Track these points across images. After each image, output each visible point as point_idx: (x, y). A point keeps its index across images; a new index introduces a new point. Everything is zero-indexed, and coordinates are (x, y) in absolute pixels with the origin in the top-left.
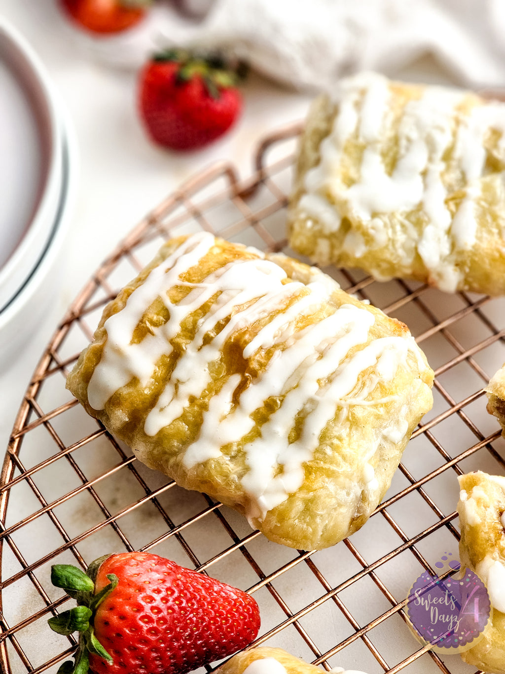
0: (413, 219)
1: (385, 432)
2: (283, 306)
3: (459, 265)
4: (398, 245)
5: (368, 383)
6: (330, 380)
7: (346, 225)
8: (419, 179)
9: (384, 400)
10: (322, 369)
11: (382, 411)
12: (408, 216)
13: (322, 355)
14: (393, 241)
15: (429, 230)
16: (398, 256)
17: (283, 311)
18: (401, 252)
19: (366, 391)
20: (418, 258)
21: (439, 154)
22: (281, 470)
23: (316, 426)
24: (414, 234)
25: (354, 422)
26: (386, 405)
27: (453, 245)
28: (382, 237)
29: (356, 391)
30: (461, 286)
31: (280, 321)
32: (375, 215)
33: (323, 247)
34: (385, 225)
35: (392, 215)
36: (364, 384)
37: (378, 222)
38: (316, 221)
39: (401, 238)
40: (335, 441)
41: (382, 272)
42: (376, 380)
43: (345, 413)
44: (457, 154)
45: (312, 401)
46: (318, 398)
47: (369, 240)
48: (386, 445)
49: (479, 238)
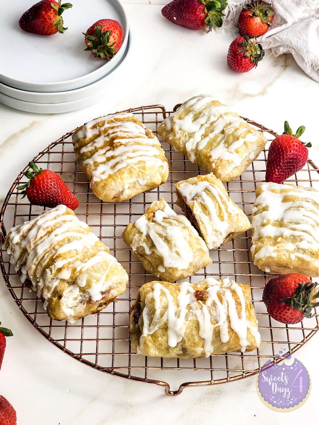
0: (190, 135)
1: (138, 179)
2: (134, 137)
3: (196, 154)
4: (181, 140)
5: (140, 164)
6: (131, 158)
7: (172, 130)
8: (200, 126)
9: (143, 171)
10: (131, 155)
11: (141, 174)
12: (189, 134)
13: (134, 152)
14: (180, 138)
15: (191, 139)
16: (180, 143)
17: (133, 138)
18: (181, 142)
19: (138, 166)
20: (185, 147)
21: (210, 122)
22: (103, 173)
23: (119, 167)
24: (187, 138)
25: (130, 172)
26: (142, 173)
27: (197, 147)
28: (178, 136)
29: (136, 164)
30: (195, 161)
31: (131, 140)
32: (180, 129)
33: (164, 134)
34: (181, 133)
35: (184, 131)
36: (139, 164)
37: (180, 132)
38: (165, 125)
39: (183, 138)
40: (121, 173)
41: (176, 148)
42: (144, 164)
43: (129, 167)
44: (214, 125)
45: (122, 161)
46: (124, 160)
47: (175, 135)
48: (137, 184)
49: (204, 148)
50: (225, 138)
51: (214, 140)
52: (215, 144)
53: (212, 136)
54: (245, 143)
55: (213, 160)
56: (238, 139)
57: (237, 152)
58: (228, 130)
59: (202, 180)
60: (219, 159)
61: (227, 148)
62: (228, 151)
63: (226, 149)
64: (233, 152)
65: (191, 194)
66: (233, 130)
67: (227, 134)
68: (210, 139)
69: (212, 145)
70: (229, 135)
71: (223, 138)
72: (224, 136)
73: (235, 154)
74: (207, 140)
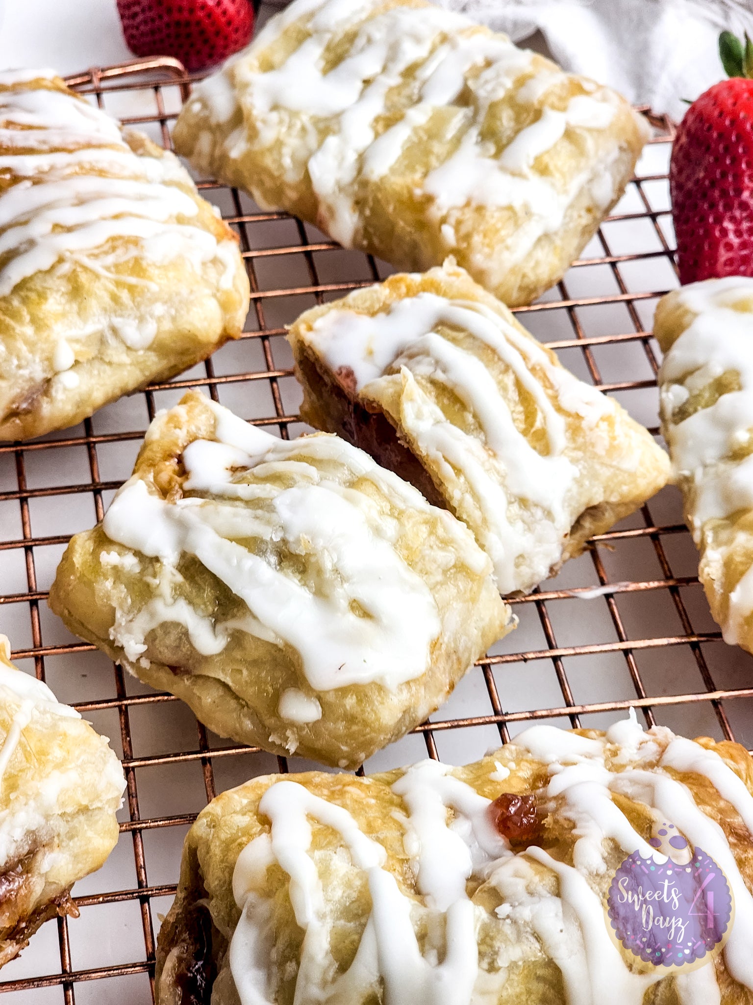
0: (321, 125)
1: (117, 321)
2: (71, 147)
3: (359, 204)
4: (286, 151)
5: (119, 251)
6: (69, 230)
7: (239, 118)
8: (359, 85)
9: (132, 280)
10: (69, 216)
11: (125, 295)
12: (316, 121)
14: (279, 144)
15: (332, 141)
16: (281, 166)
17: (70, 151)
18: (287, 162)
19: (110, 259)
20: (307, 179)
21: (401, 66)
23: (19, 270)
24: (312, 139)
25: (76, 291)
26: (131, 289)
27: (360, 171)
28: (268, 136)
29: (96, 251)
30: (359, 237)
31: (60, 158)
32: (275, 107)
33: (205, 142)
34: (281, 122)
35: (294, 114)
36: (114, 249)
37: (274, 116)
38: (205, 105)
39: (293, 143)
40: (34, 296)
42: (133, 252)
43: (65, 268)
44: (426, 73)
45: (31, 242)
46: (39, 241)
47: (253, 135)
48: (112, 341)
49: (393, 170)
50: (481, 118)
51: (433, 132)
52: (438, 148)
53: (419, 116)
54: (569, 135)
55: (444, 212)
56: (538, 115)
57: (542, 169)
58: (489, 87)
59: (411, 292)
60: (468, 204)
61: (497, 155)
62: (503, 169)
63: (491, 163)
64: (526, 170)
65: (370, 353)
66: (509, 83)
67: (484, 104)
68: (415, 130)
69: (427, 152)
70: (493, 106)
71: (472, 121)
72: (476, 113)
73: (534, 178)
74: (401, 134)
